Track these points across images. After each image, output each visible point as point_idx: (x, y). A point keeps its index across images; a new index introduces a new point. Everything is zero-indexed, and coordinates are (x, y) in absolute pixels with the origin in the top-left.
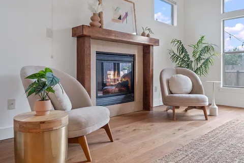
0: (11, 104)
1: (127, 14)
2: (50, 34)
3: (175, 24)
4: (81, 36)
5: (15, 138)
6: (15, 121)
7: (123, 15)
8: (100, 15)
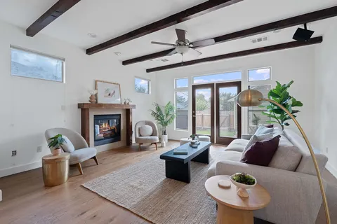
0: (39, 149)
1: (114, 92)
2: (63, 108)
3: (150, 93)
4: (84, 109)
5: (43, 167)
6: (43, 159)
7: (112, 92)
8: (96, 95)
